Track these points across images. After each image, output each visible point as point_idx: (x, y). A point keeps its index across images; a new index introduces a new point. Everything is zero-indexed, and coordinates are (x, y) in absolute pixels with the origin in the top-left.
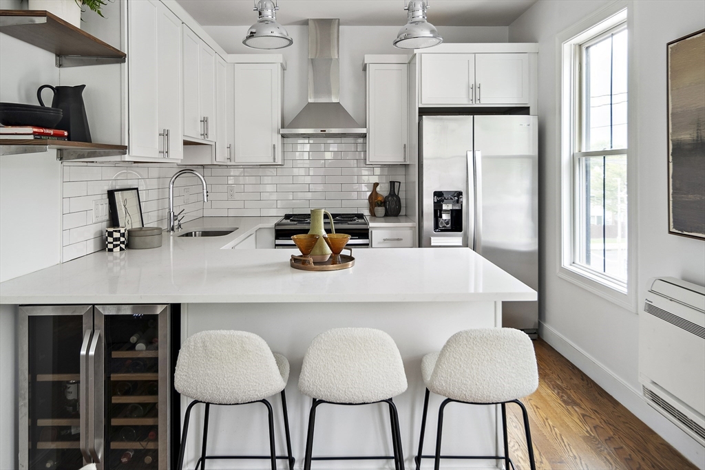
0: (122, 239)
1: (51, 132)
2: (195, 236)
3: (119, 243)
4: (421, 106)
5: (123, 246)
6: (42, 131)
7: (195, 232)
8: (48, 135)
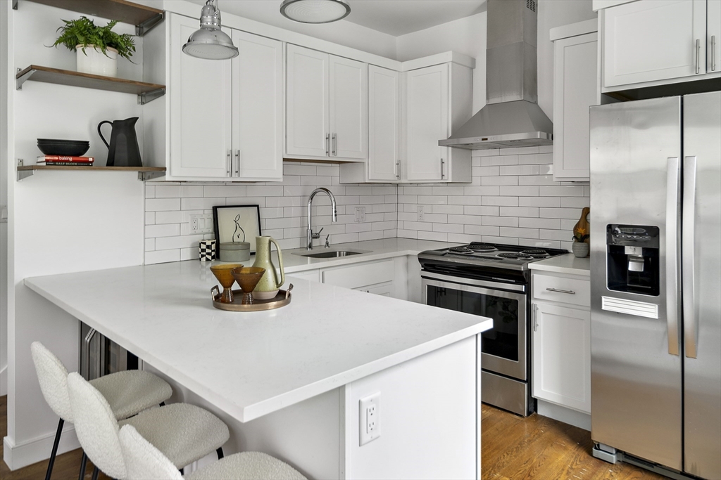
0: (208, 251)
1: (71, 159)
2: (340, 256)
3: (205, 253)
4: (605, 91)
5: (210, 257)
6: (56, 158)
7: (340, 252)
8: (68, 161)
